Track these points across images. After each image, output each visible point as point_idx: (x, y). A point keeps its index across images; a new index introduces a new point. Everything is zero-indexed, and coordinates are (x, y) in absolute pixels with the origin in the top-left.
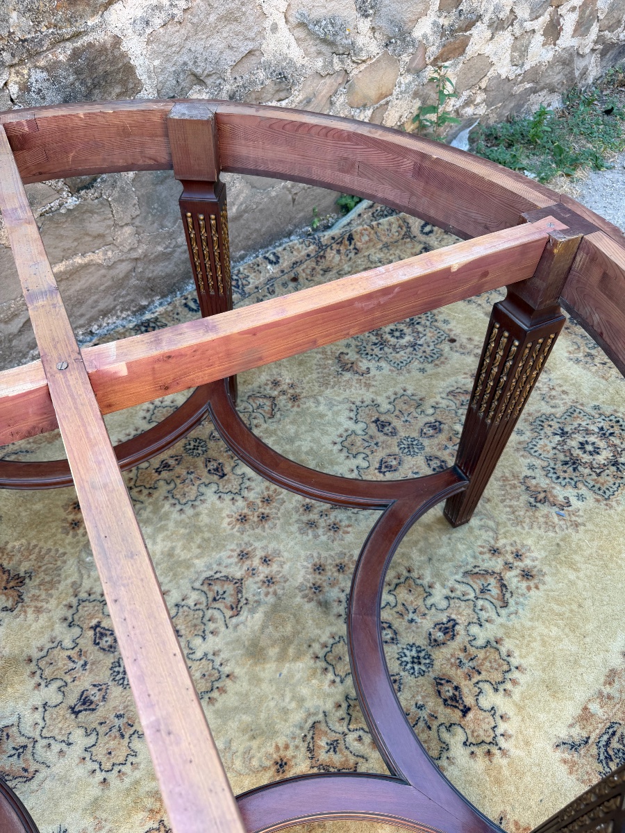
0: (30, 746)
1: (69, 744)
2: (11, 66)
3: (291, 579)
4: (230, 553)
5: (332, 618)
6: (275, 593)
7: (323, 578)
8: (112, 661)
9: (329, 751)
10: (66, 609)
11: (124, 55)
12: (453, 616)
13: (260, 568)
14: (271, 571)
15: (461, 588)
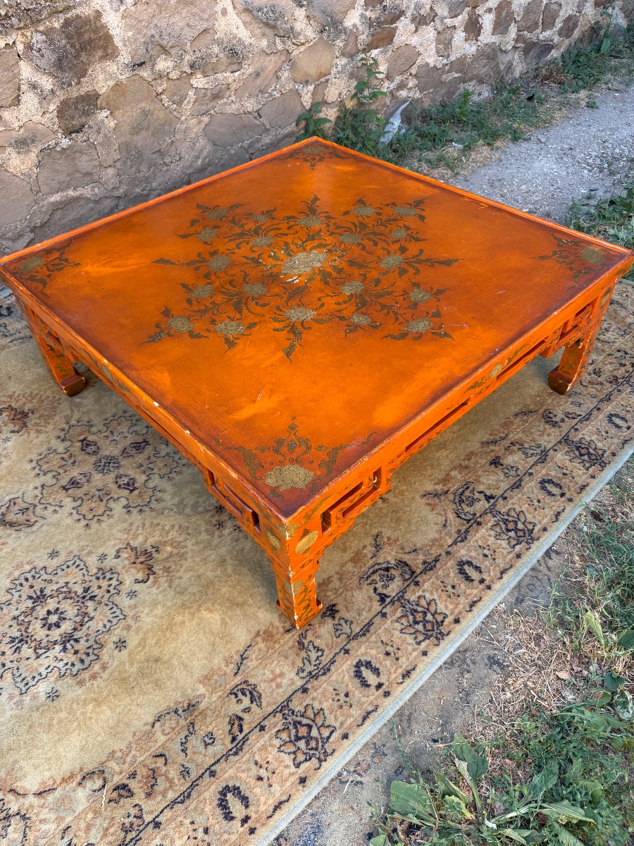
0: (31, 508)
1: (61, 506)
2: (19, 29)
8: (96, 460)
10: (60, 431)
11: (104, 27)
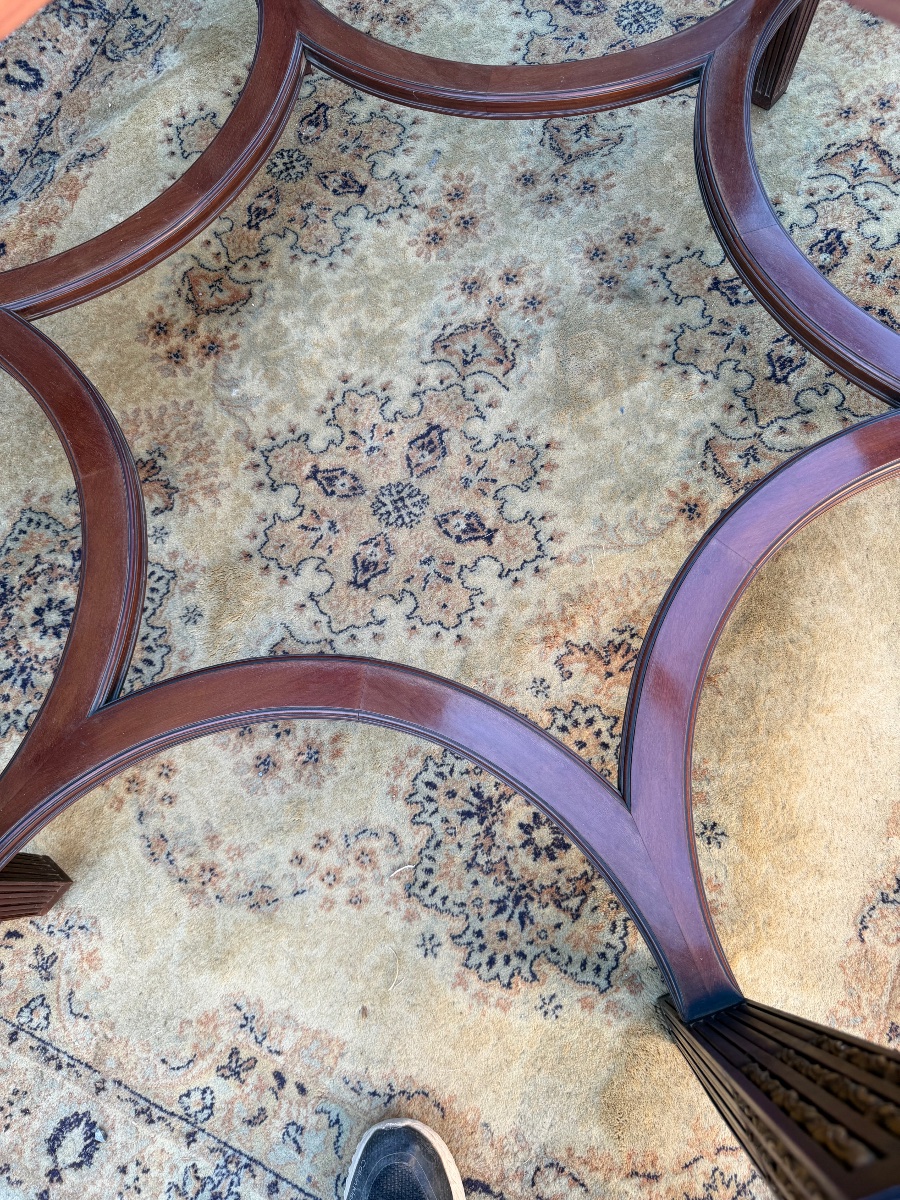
1: (381, 622)
3: (563, 286)
4: (447, 294)
5: (657, 308)
6: (551, 314)
7: (611, 264)
8: (370, 503)
9: (747, 463)
10: (251, 472)
12: (831, 226)
13: (507, 292)
14: (527, 290)
15: (822, 186)
